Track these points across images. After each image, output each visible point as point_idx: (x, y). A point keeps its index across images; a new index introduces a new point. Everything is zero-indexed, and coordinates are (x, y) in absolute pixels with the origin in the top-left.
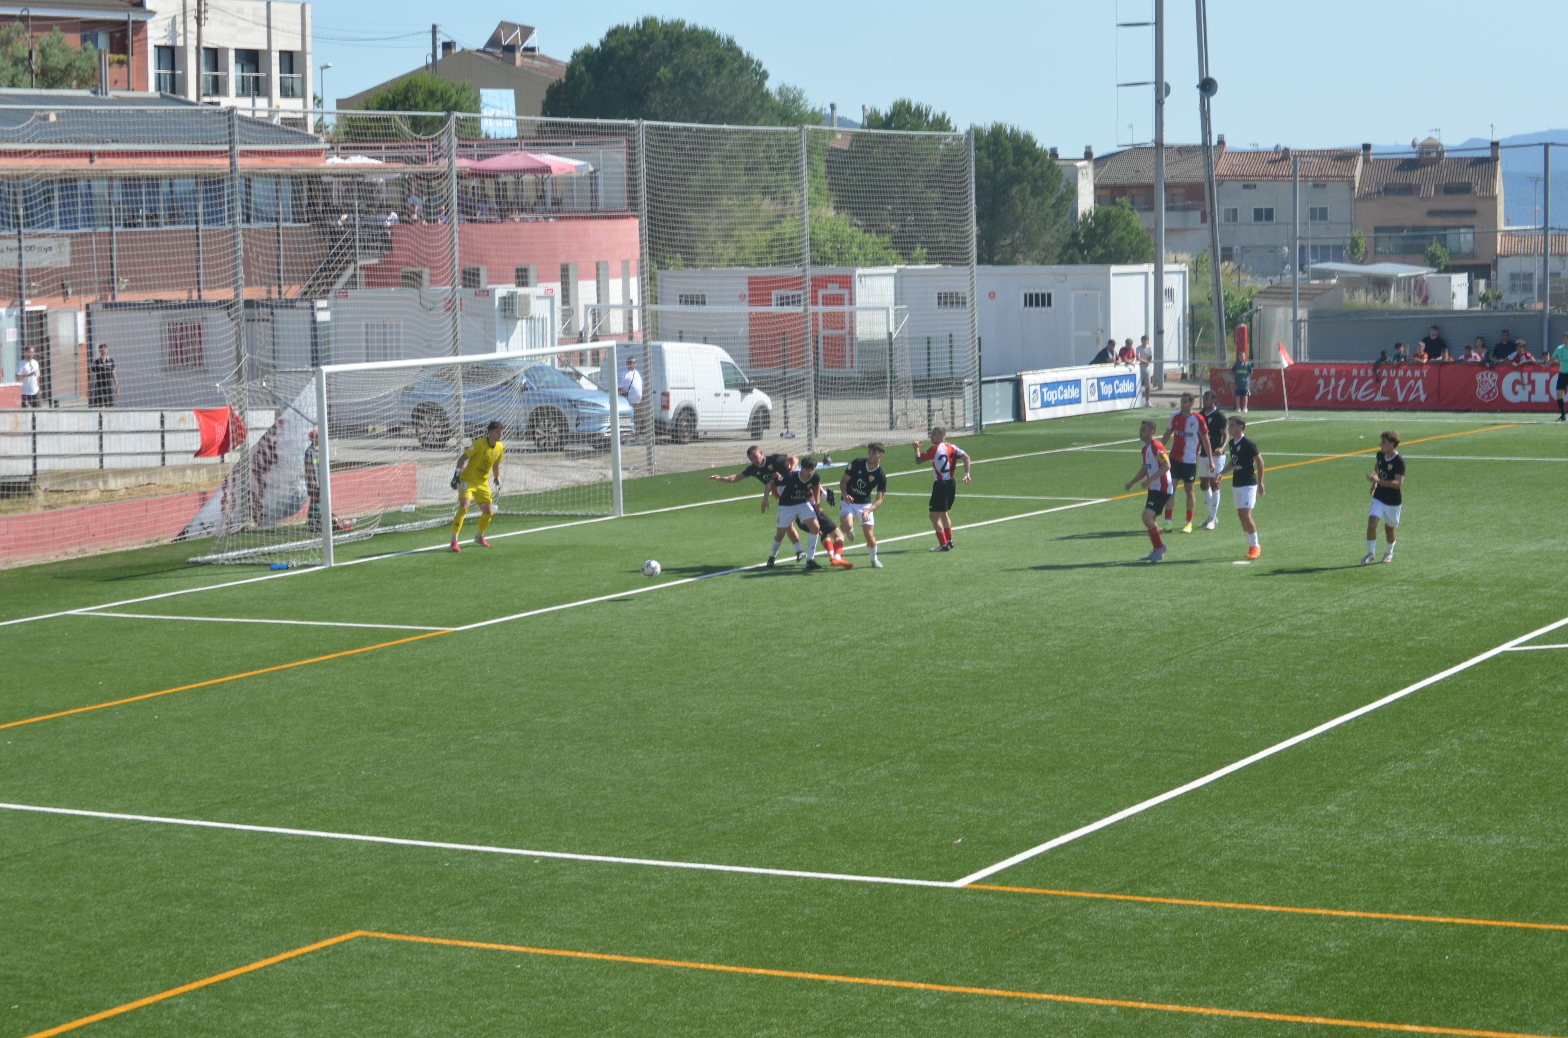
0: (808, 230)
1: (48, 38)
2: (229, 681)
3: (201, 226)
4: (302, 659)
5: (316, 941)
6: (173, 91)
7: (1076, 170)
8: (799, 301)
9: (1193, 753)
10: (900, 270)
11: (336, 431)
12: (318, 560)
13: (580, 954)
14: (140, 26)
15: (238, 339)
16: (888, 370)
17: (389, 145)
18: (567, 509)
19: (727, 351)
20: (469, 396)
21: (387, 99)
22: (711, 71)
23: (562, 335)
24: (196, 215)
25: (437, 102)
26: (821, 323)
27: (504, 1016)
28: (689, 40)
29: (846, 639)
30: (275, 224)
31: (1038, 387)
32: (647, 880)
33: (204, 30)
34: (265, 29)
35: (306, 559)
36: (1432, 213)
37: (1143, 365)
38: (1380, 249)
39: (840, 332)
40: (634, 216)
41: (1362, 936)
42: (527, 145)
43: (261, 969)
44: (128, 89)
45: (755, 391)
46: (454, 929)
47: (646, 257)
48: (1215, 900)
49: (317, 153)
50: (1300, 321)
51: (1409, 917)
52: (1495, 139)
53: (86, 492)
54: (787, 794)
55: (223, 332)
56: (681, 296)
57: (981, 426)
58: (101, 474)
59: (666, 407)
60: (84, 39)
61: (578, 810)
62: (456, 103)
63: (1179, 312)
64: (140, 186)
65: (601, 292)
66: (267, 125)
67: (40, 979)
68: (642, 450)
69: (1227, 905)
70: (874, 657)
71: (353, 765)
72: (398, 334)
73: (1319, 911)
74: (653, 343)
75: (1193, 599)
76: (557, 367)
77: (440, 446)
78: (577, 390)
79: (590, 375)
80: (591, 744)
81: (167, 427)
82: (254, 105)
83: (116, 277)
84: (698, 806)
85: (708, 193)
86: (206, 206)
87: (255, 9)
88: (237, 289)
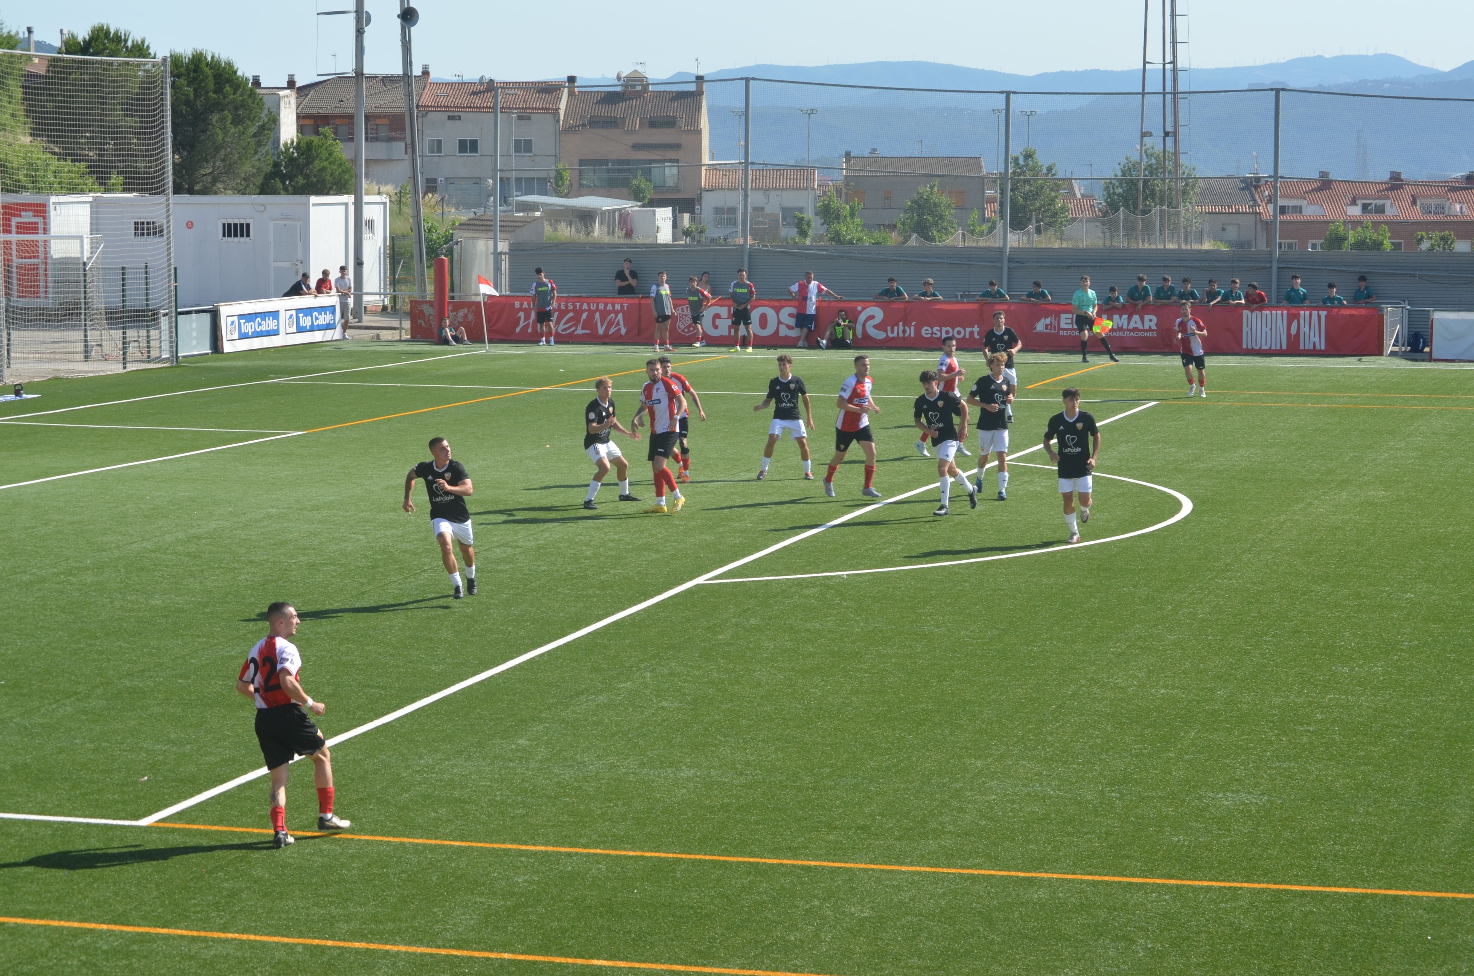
7: (278, 99)
9: (384, 688)
10: (95, 199)
16: (83, 301)
26: (14, 253)
29: (34, 574)
31: (236, 319)
36: (636, 147)
37: (343, 296)
38: (584, 182)
39: (32, 261)
41: (551, 870)
48: (403, 836)
50: (501, 253)
51: (599, 851)
52: (700, 73)
57: (177, 358)
63: (380, 242)
69: (416, 841)
70: (62, 592)
73: (509, 846)
75: (388, 533)
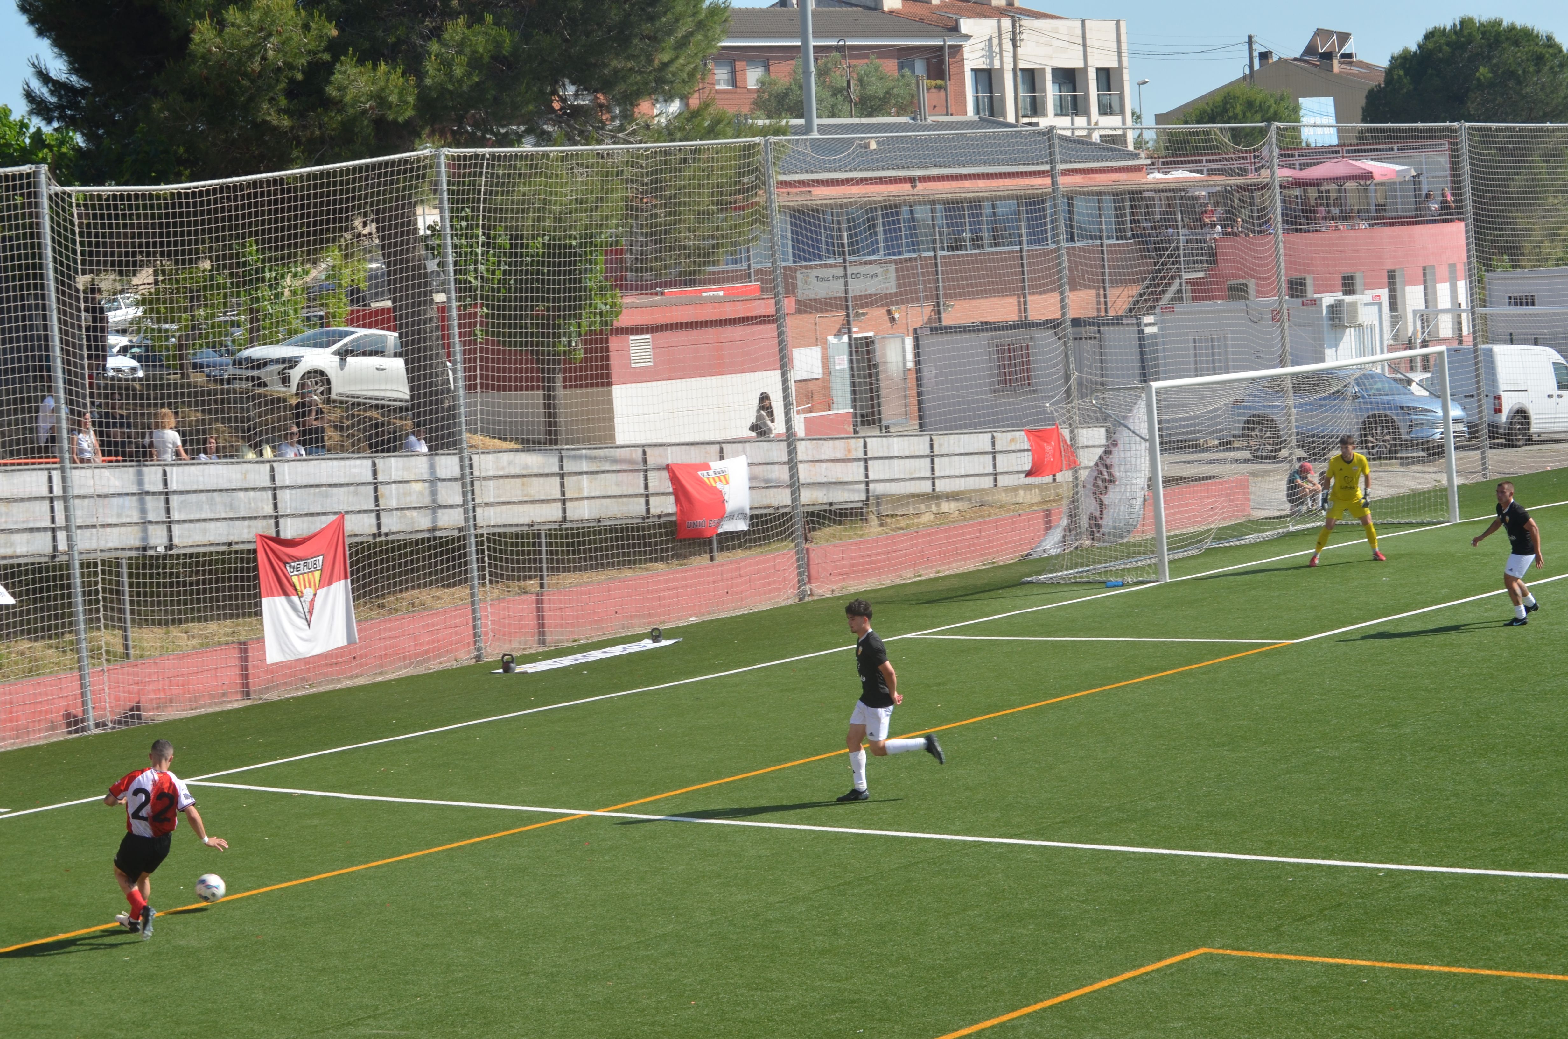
1: (865, 67)
2: (1068, 700)
3: (1025, 247)
4: (1139, 676)
5: (1160, 959)
6: (992, 114)
11: (1167, 446)
12: (1153, 577)
13: (1426, 967)
14: (957, 50)
15: (1066, 358)
17: (1210, 157)
18: (1402, 517)
19: (1559, 352)
20: (1300, 406)
21: (1205, 112)
22: (1531, 69)
23: (1392, 342)
24: (1020, 236)
25: (1256, 112)
27: (1351, 1032)
28: (1507, 39)
30: (1098, 242)
32: (1493, 890)
33: (1019, 50)
34: (1081, 48)
35: (1142, 576)
40: (1459, 219)
42: (1348, 152)
43: (1105, 988)
44: (947, 114)
46: (1299, 945)
47: (1474, 260)
49: (1138, 169)
53: (919, 515)
55: (1051, 351)
56: (1510, 298)
58: (934, 497)
59: (1498, 411)
60: (901, 67)
61: (1422, 822)
62: (1276, 113)
64: (963, 209)
65: (1429, 297)
66: (1087, 143)
67: (885, 1002)
68: (1477, 454)
71: (1194, 781)
72: (1226, 346)
74: (1484, 346)
76: (1387, 374)
77: (1272, 457)
78: (1409, 397)
79: (1421, 381)
80: (1433, 754)
81: (998, 448)
82: (1073, 124)
83: (941, 300)
84: (1544, 815)
85: (1532, 192)
86: (1029, 227)
87: (1070, 28)
88: (1063, 307)
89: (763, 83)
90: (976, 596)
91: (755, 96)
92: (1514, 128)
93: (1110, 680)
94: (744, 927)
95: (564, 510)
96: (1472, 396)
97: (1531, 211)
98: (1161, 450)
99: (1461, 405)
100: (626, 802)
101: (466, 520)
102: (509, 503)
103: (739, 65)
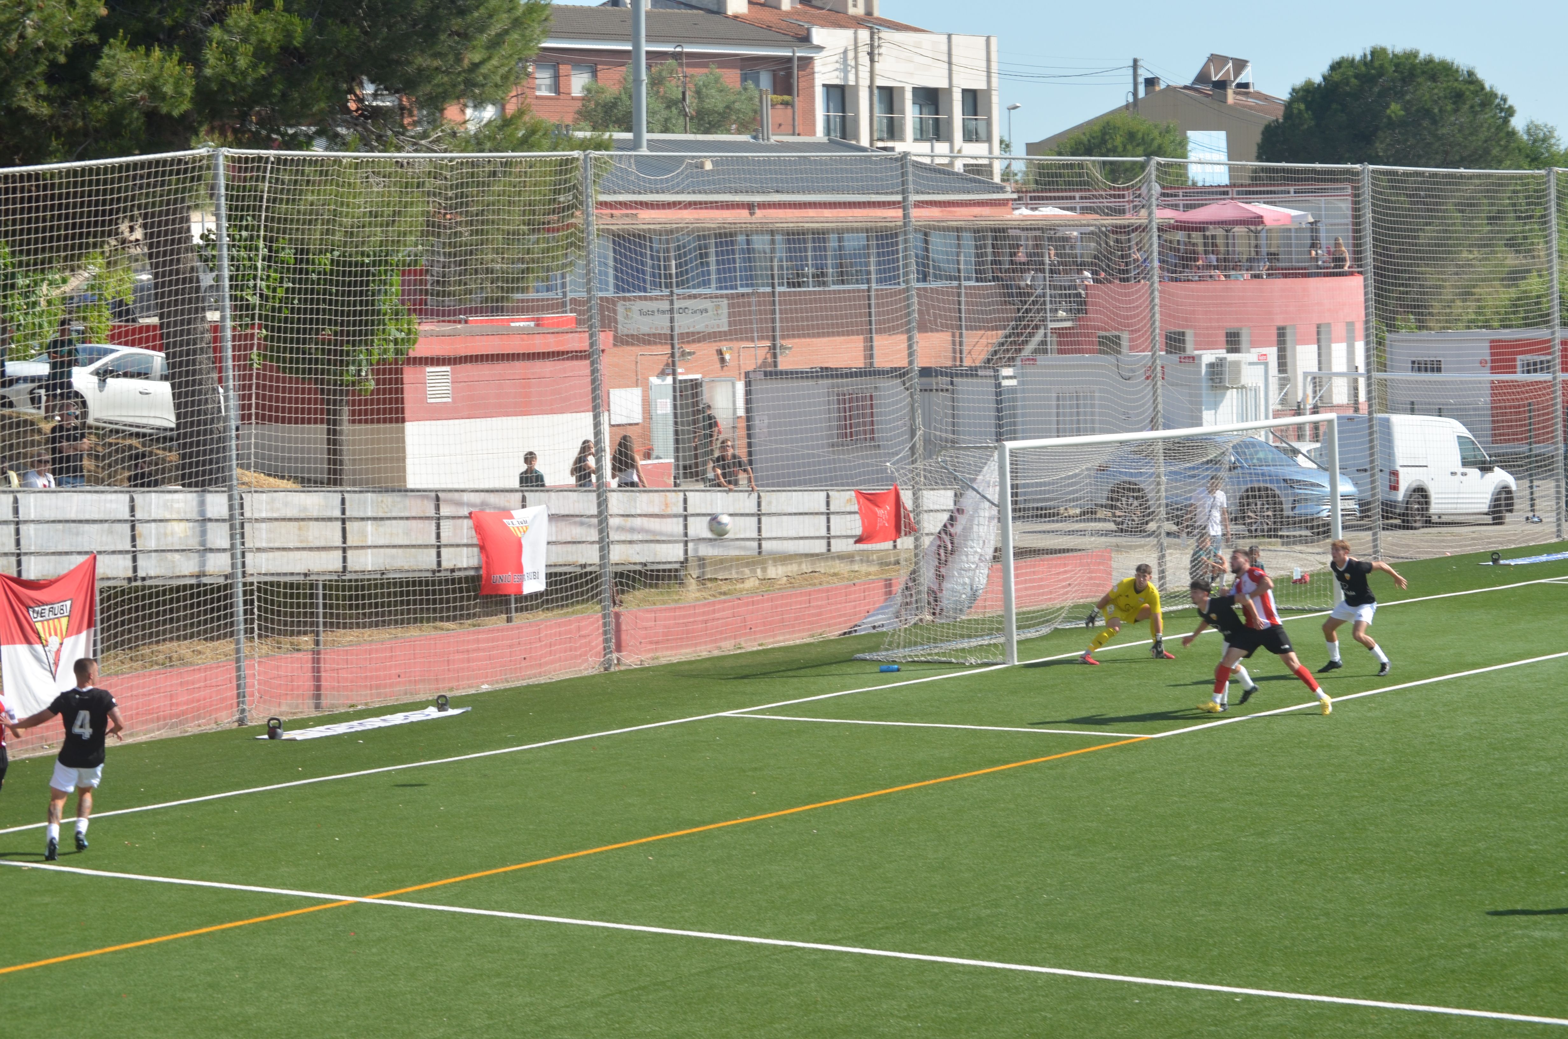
0: (1557, 287)
1: (704, 78)
2: (898, 792)
3: (874, 286)
4: (979, 769)
6: (844, 136)
8: (1548, 368)
11: (1020, 513)
12: (1000, 658)
14: (807, 62)
15: (913, 410)
17: (1083, 194)
19: (1465, 424)
20: (1171, 474)
21: (1081, 143)
22: (1449, 108)
23: (1279, 407)
24: (868, 273)
25: (1138, 145)
28: (1424, 73)
30: (955, 283)
32: (1363, 1023)
33: (877, 65)
34: (946, 66)
35: (987, 658)
40: (1360, 273)
42: (1238, 193)
44: (793, 134)
45: (1496, 469)
47: (1373, 318)
49: (1003, 203)
53: (743, 580)
54: (1526, 927)
55: (897, 402)
56: (1413, 362)
58: (759, 560)
59: (1395, 488)
60: (744, 78)
61: (1287, 943)
62: (1160, 147)
64: (805, 241)
65: (1323, 358)
66: (944, 172)
68: (1367, 536)
71: (1034, 887)
72: (1093, 406)
74: (1380, 415)
76: (1271, 443)
77: (1139, 530)
78: (1293, 469)
79: (1308, 451)
80: (1302, 867)
81: (832, 509)
82: (932, 151)
83: (779, 342)
84: (1424, 940)
85: (1442, 245)
86: (879, 263)
87: (935, 43)
88: (910, 355)
89: (589, 90)
90: (802, 672)
91: (579, 104)
92: (1424, 173)
93: (945, 771)
94: (524, 1033)
95: (345, 559)
96: (1365, 470)
97: (1442, 266)
98: (1014, 518)
99: (1352, 479)
100: (399, 888)
101: (233, 566)
102: (284, 549)
103: (563, 69)
